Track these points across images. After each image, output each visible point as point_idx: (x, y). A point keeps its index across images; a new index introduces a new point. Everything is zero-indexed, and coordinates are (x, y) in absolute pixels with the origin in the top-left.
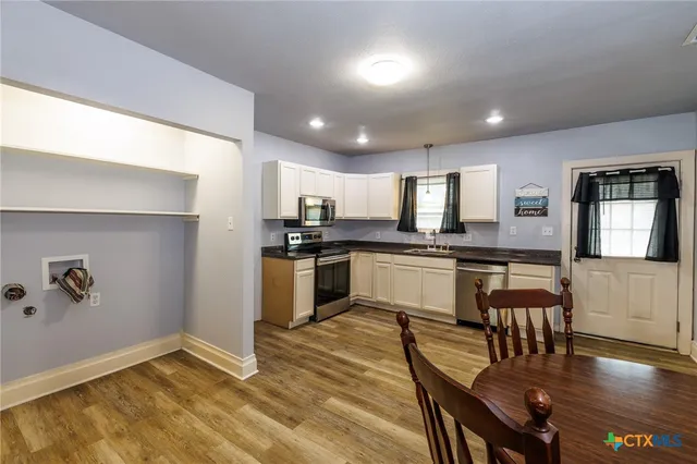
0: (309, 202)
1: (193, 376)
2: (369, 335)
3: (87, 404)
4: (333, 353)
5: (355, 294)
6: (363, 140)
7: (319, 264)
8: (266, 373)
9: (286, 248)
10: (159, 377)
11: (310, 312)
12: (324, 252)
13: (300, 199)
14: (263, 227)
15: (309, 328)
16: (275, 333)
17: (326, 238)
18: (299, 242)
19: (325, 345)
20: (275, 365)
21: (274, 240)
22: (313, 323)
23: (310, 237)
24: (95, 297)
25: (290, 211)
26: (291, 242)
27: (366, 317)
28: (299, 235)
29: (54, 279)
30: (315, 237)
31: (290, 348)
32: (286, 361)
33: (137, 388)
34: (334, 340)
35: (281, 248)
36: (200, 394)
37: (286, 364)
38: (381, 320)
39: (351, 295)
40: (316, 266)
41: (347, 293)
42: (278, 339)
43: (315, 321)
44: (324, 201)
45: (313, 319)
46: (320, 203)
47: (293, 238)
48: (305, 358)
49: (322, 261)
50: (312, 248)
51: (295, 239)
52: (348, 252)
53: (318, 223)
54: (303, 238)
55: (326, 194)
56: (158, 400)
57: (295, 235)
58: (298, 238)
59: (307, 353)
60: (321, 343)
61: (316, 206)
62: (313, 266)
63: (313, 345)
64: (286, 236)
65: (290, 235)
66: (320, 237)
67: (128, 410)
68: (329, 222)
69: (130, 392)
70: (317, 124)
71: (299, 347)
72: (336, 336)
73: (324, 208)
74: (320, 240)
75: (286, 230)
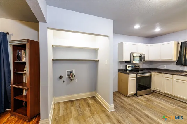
0: (135, 55)
1: (96, 105)
2: (161, 107)
3: (72, 106)
4: (144, 111)
5: (154, 88)
6: (158, 30)
7: (138, 76)
8: (117, 112)
9: (126, 70)
10: (88, 103)
11: (135, 92)
12: (141, 72)
13: (131, 54)
14: (118, 63)
15: (134, 98)
16: (122, 97)
17: (141, 67)
18: (131, 68)
19: (140, 107)
20: (121, 109)
21: (122, 67)
22: (136, 97)
23: (135, 67)
24: (76, 80)
25: (127, 58)
26: (128, 68)
27: (159, 98)
28: (131, 66)
29: (68, 75)
30: (137, 67)
31: (126, 104)
32: (125, 109)
33: (83, 105)
34: (144, 105)
35: (124, 70)
36: (97, 113)
37: (124, 110)
38: (167, 101)
39: (152, 88)
40: (137, 77)
41: (150, 87)
42: (123, 99)
43: (136, 96)
44: (140, 54)
45: (135, 95)
46: (139, 55)
47: (128, 67)
48: (132, 110)
49: (139, 75)
50: (136, 70)
51: (129, 67)
52: (150, 72)
53: (138, 62)
54: (132, 67)
55: (141, 52)
56: (86, 111)
57: (129, 66)
58: (130, 67)
59: (133, 108)
60: (139, 105)
61: (137, 56)
62: (136, 76)
63: (135, 105)
64: (126, 66)
65: (127, 66)
66: (139, 66)
67: (79, 111)
68: (142, 62)
69: (81, 106)
70: (137, 27)
71: (130, 105)
72: (145, 104)
73: (141, 57)
74: (138, 68)
75: (126, 64)
